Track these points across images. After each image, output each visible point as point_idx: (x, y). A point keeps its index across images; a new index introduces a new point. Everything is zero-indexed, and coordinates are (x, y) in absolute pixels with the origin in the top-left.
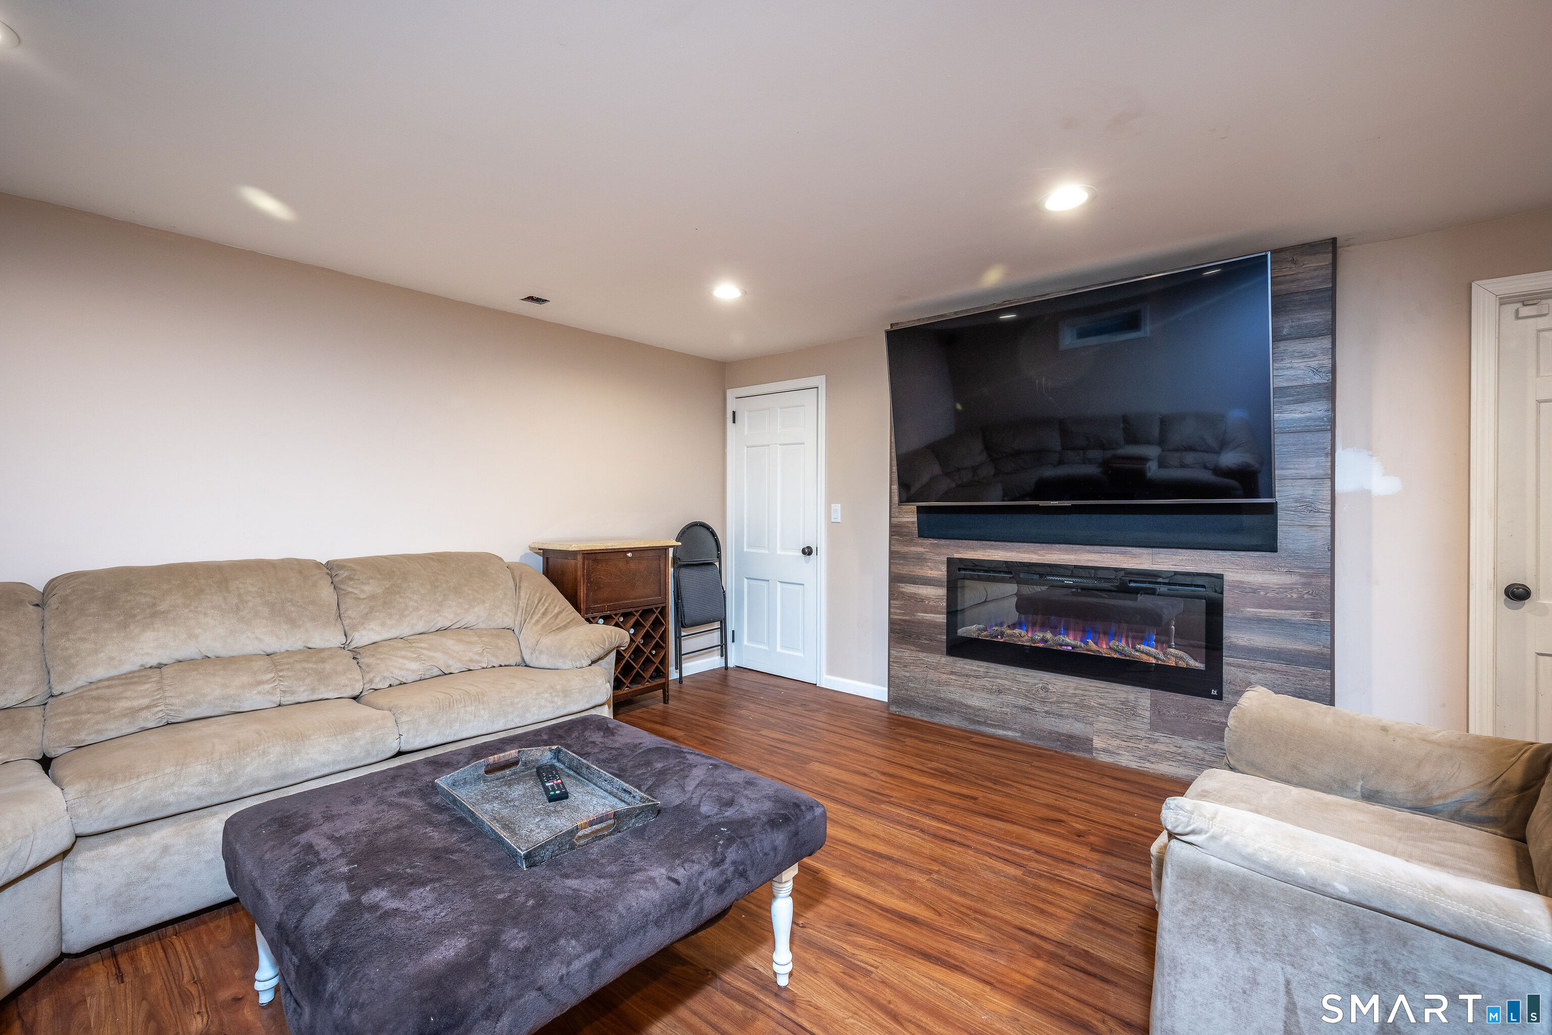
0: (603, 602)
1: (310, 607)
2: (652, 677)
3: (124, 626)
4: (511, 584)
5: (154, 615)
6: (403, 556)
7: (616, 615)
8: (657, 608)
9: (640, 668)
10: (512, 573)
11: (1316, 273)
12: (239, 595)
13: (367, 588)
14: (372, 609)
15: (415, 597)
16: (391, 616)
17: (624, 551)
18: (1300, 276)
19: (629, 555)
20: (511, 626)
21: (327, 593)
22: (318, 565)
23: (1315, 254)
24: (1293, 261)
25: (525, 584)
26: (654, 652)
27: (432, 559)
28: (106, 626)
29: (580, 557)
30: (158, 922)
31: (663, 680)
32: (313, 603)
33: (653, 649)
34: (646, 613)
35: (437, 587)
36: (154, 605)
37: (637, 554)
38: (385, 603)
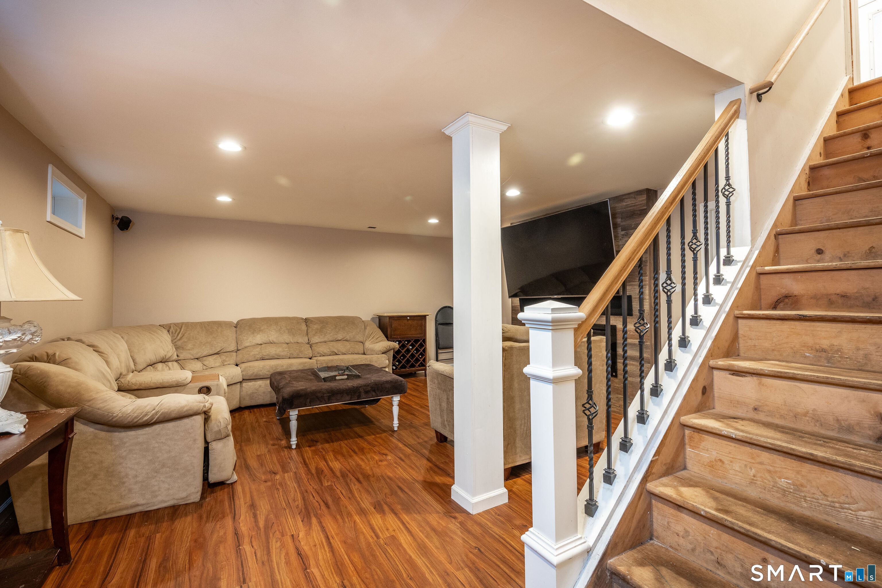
0: (398, 335)
1: (299, 331)
2: (419, 366)
3: (253, 333)
4: (363, 327)
5: (260, 331)
6: (328, 317)
7: (403, 340)
8: (421, 339)
9: (414, 361)
10: (364, 324)
11: (642, 202)
12: (280, 326)
13: (315, 326)
14: (316, 332)
15: (330, 330)
16: (322, 335)
17: (407, 317)
18: (637, 204)
19: (408, 318)
20: (362, 341)
21: (304, 327)
22: (302, 319)
23: (641, 195)
24: (635, 198)
25: (368, 328)
26: (420, 356)
27: (337, 318)
28: (249, 333)
29: (388, 318)
30: (264, 403)
31: (424, 368)
32: (300, 330)
33: (420, 355)
34: (416, 341)
35: (337, 327)
36: (260, 328)
37: (412, 318)
38: (320, 331)
